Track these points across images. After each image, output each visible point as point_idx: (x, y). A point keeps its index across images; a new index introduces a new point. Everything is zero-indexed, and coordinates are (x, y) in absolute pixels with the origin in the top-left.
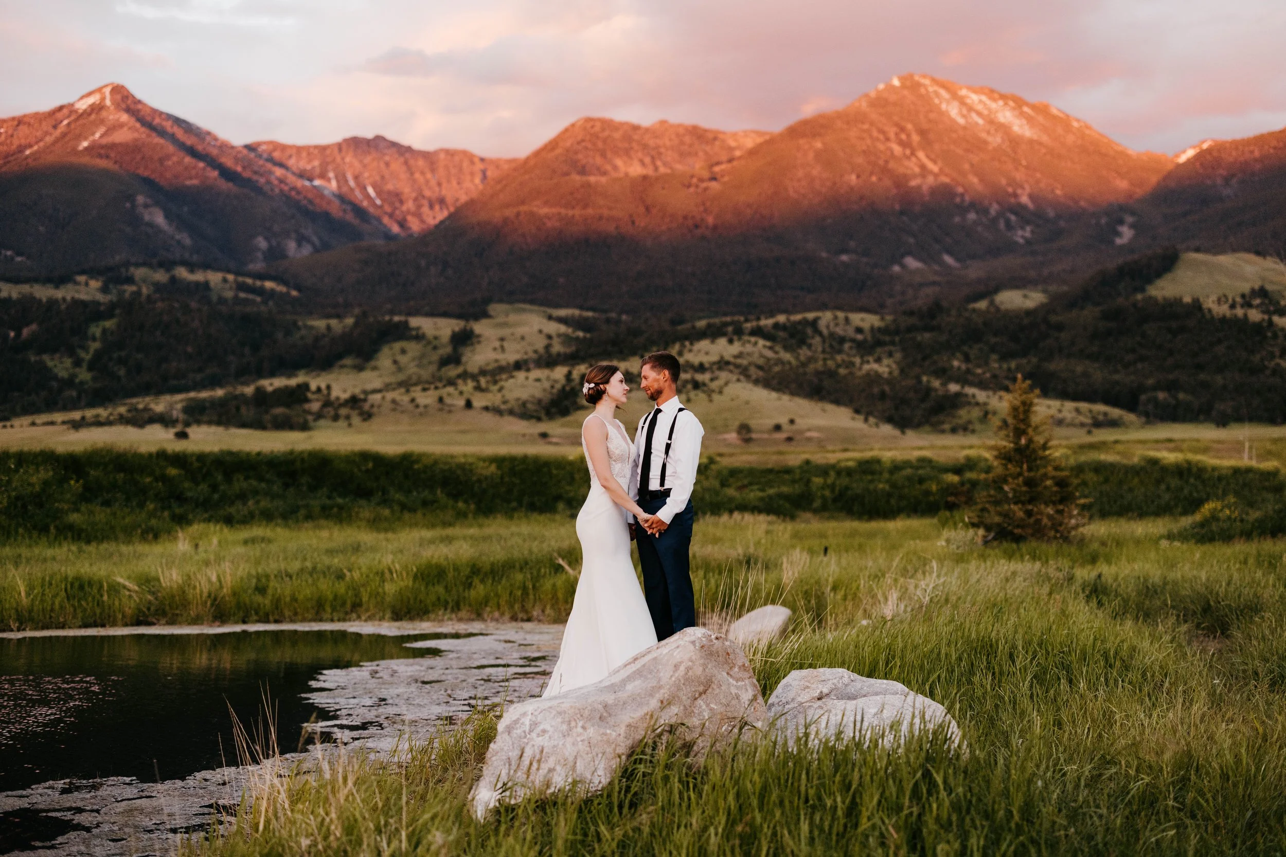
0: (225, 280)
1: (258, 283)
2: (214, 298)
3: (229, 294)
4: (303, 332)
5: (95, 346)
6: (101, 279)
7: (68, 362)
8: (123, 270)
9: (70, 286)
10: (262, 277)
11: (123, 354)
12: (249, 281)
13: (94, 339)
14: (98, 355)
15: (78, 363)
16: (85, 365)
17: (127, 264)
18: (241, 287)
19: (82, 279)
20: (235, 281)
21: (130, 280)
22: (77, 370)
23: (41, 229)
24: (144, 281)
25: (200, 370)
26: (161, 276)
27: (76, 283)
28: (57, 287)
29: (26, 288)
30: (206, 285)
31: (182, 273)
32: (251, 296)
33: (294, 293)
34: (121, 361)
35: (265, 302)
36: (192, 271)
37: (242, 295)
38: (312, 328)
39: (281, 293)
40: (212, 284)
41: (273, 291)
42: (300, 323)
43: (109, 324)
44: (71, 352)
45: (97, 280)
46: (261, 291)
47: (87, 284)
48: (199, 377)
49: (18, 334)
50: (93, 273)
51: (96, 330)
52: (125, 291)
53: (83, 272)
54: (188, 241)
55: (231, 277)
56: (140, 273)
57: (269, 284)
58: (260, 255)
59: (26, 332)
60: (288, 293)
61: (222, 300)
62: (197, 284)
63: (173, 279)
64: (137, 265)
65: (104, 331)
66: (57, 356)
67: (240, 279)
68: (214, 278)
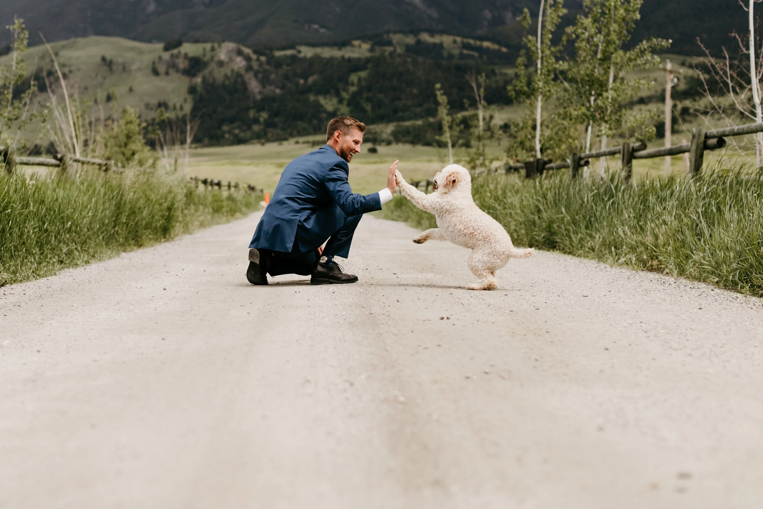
0: (455, 42)
1: (478, 43)
2: (445, 54)
3: (456, 52)
4: (498, 78)
5: (353, 89)
6: (370, 42)
7: (335, 100)
8: (385, 36)
9: (349, 48)
10: (482, 39)
11: (370, 94)
12: (472, 41)
13: (353, 84)
14: (354, 95)
15: (341, 101)
16: (345, 102)
17: (388, 32)
18: (466, 46)
19: (356, 43)
20: (463, 43)
21: (389, 43)
22: (340, 106)
23: (338, 9)
24: (399, 43)
25: (420, 105)
26: (410, 40)
27: (353, 46)
28: (340, 49)
29: (318, 50)
30: (441, 46)
31: (425, 37)
32: (471, 53)
33: (504, 50)
34: (368, 100)
35: (481, 57)
36: (432, 36)
37: (465, 52)
38: (505, 74)
39: (494, 50)
40: (445, 45)
41: (488, 49)
42: (497, 71)
43: (363, 74)
44: (338, 94)
45: (367, 43)
46: (479, 49)
47: (360, 46)
48: (418, 110)
49: (306, 82)
50: (364, 38)
51: (354, 78)
52: (385, 51)
53: (358, 38)
54: (435, 15)
55: (459, 39)
56: (396, 38)
57: (486, 44)
58: (486, 23)
59: (311, 80)
60: (499, 51)
61: (451, 56)
62: (435, 45)
63: (419, 42)
64: (395, 32)
65: (360, 79)
66: (328, 96)
67: (466, 40)
68: (447, 40)
